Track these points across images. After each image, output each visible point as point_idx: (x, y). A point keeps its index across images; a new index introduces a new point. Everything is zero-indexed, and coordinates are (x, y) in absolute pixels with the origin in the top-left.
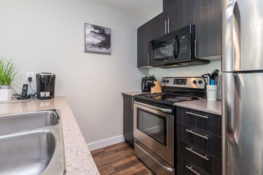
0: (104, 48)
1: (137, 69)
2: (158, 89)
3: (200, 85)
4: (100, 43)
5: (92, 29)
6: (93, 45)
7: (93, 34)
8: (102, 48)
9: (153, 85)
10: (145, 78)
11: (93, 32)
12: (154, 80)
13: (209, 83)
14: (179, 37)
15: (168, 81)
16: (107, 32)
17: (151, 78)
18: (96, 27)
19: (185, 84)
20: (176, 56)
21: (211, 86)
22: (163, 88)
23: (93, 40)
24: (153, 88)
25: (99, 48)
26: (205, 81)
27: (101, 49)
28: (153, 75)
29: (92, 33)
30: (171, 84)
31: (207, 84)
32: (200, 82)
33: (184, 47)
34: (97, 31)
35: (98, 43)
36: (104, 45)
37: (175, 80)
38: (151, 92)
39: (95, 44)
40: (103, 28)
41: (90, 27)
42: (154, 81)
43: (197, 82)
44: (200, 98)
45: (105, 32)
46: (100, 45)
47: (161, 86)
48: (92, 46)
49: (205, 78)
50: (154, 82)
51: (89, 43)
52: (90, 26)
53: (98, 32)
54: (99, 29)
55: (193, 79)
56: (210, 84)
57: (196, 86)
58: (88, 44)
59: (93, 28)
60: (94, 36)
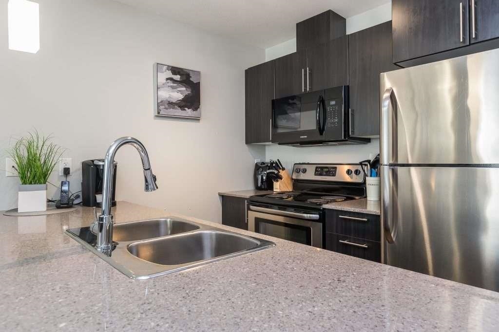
0: (189, 109)
1: (246, 147)
2: (286, 185)
3: (357, 177)
4: (183, 100)
5: (169, 74)
6: (171, 104)
7: (171, 84)
8: (186, 109)
9: (278, 177)
10: (261, 165)
11: (171, 79)
12: (280, 169)
13: (369, 175)
14: (326, 102)
15: (305, 171)
16: (193, 79)
17: (274, 165)
18: (175, 70)
19: (334, 175)
20: (321, 130)
21: (372, 178)
22: (296, 183)
23: (170, 93)
24: (278, 183)
25: (182, 110)
26: (364, 171)
27: (185, 111)
28: (278, 160)
29: (169, 81)
30: (310, 175)
31: (367, 176)
32: (357, 172)
33: (334, 118)
34: (177, 77)
35: (179, 99)
36: (189, 104)
37: (317, 168)
38: (275, 190)
39: (174, 102)
40: (188, 71)
41: (165, 71)
42: (281, 171)
43: (353, 173)
44: (357, 198)
45: (191, 79)
46: (183, 104)
47: (292, 179)
48: (168, 106)
49: (363, 166)
50: (279, 172)
51: (165, 100)
52: (165, 67)
53: (179, 80)
54: (181, 73)
55: (346, 168)
56: (371, 176)
57: (352, 178)
58: (162, 102)
59: (170, 71)
60: (173, 88)
